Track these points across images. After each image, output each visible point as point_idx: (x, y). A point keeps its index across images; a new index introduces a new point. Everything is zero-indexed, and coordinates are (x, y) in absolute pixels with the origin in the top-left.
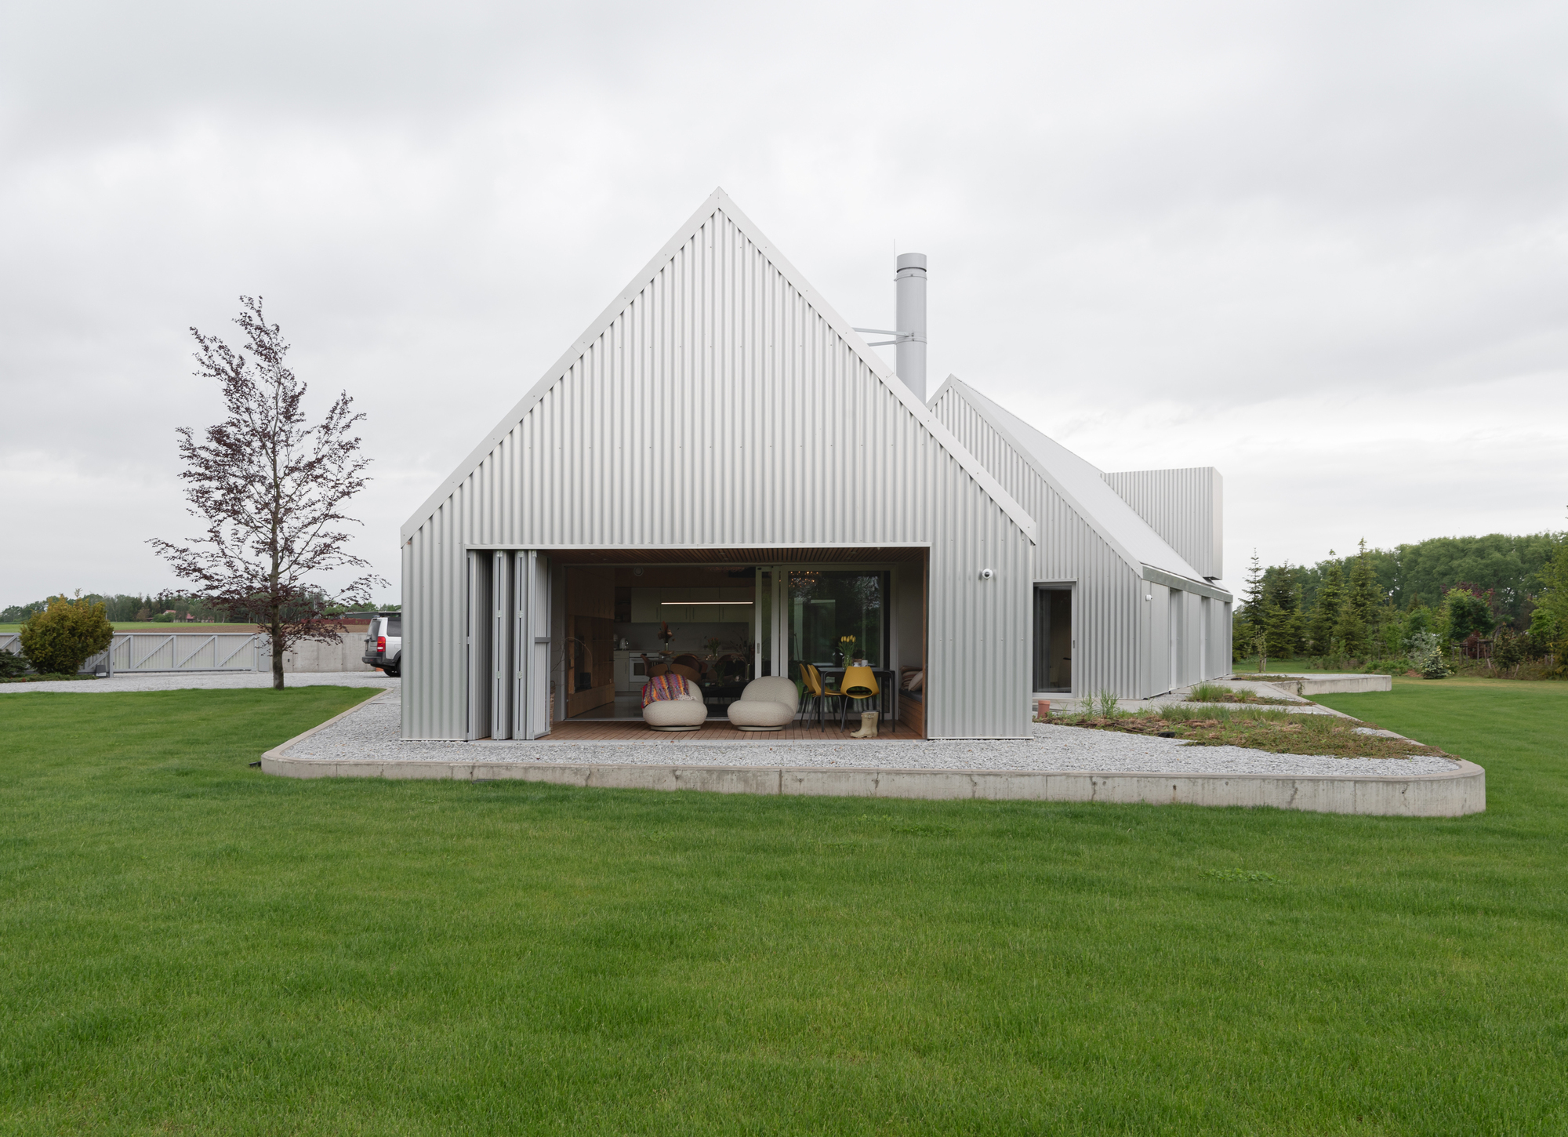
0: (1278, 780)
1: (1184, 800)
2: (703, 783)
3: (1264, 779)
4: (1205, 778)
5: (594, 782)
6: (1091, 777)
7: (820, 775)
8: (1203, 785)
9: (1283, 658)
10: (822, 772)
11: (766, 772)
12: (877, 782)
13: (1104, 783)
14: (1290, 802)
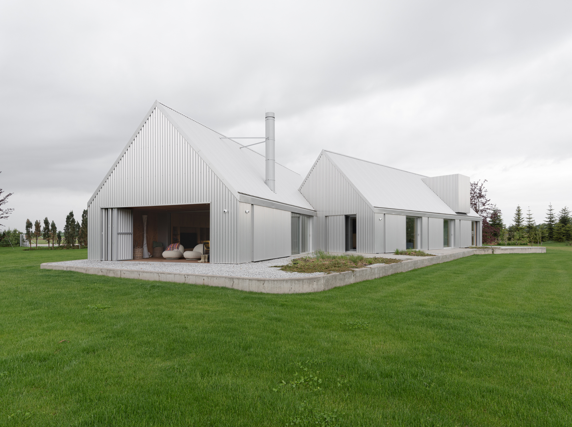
0: (229, 278)
1: (206, 284)
2: (106, 273)
3: (226, 278)
4: (211, 277)
5: (87, 272)
6: (184, 275)
7: (128, 272)
8: (210, 279)
9: (560, 241)
10: (129, 271)
11: (117, 270)
12: (139, 275)
13: (188, 277)
14: (232, 286)
